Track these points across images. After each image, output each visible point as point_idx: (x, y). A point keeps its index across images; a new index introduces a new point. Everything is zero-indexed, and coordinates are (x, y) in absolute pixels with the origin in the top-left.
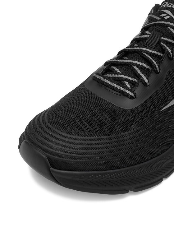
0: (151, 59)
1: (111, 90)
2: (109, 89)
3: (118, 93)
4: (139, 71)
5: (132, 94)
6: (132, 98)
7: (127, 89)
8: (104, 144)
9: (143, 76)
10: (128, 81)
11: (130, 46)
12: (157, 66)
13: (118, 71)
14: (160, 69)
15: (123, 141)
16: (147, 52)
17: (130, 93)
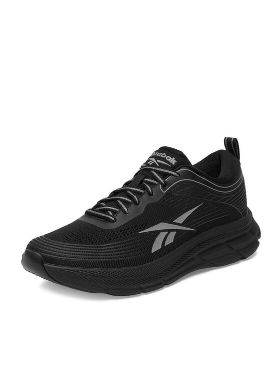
0: (132, 194)
1: (97, 218)
2: (96, 217)
3: (103, 220)
4: (121, 203)
5: (113, 219)
6: (113, 221)
7: (110, 215)
8: (87, 252)
9: (123, 206)
10: (111, 210)
11: (123, 187)
12: (136, 199)
13: (104, 204)
14: (139, 202)
15: (102, 250)
16: (131, 191)
17: (111, 218)
